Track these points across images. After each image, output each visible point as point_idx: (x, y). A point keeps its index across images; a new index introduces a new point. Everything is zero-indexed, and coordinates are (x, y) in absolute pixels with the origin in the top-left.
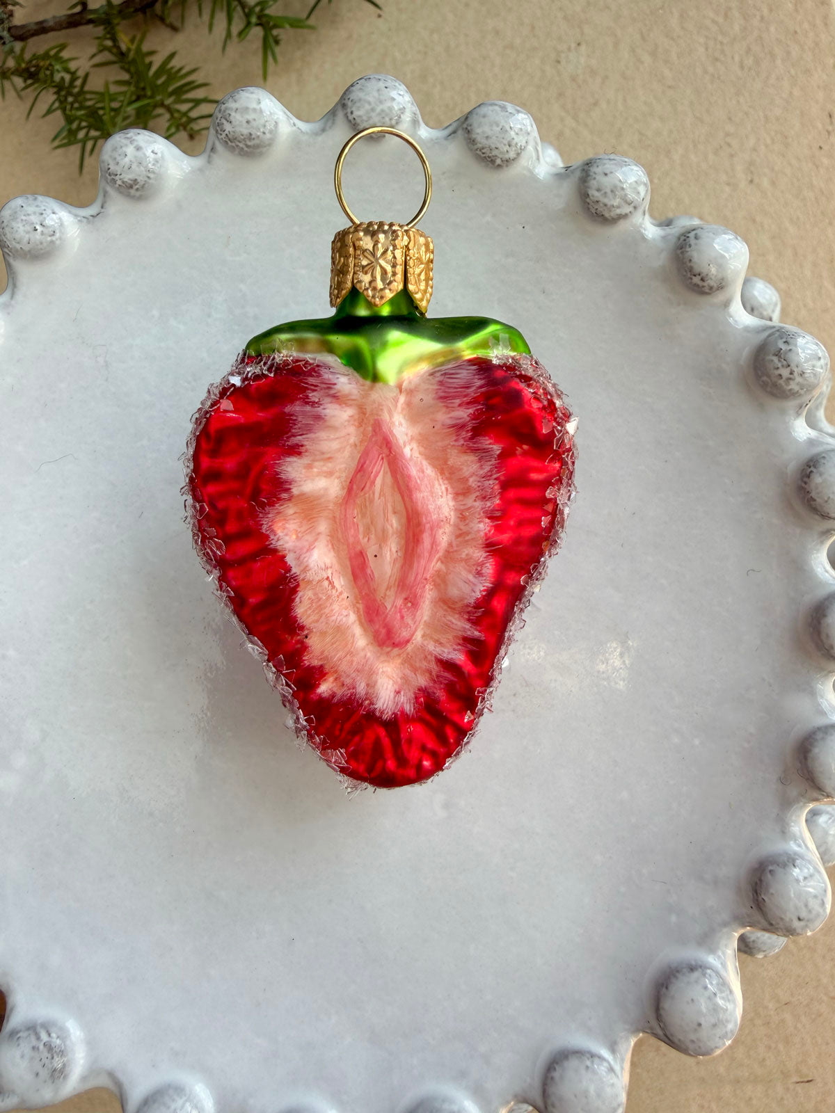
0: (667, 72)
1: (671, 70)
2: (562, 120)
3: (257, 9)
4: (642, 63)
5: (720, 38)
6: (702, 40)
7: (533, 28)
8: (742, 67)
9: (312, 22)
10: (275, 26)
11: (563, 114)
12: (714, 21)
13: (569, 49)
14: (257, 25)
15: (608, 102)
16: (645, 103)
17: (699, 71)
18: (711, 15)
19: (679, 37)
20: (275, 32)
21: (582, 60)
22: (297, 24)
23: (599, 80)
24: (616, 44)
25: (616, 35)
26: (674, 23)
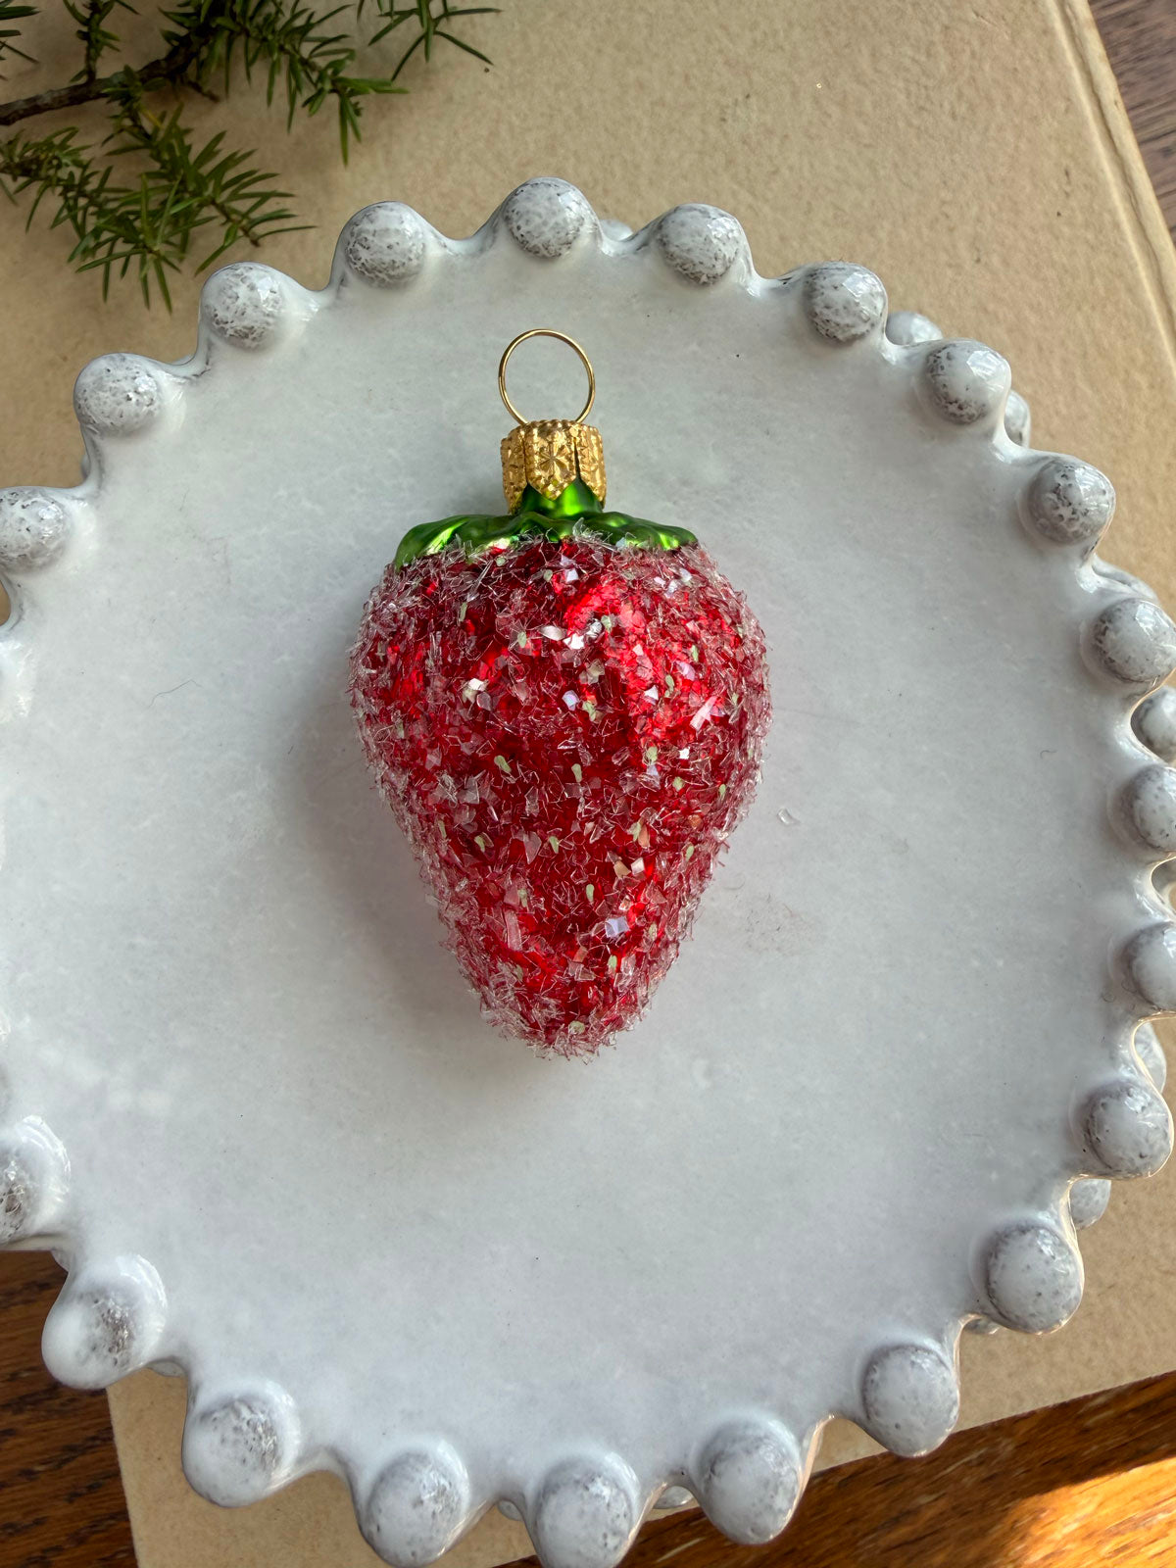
0: (862, 128)
1: (865, 123)
2: (734, 194)
3: (330, 72)
4: (830, 116)
5: (923, 80)
6: (901, 85)
7: (687, 78)
8: (954, 116)
9: (398, 84)
10: (353, 93)
11: (735, 187)
12: (914, 60)
13: (736, 103)
14: (333, 91)
15: (791, 168)
16: (838, 168)
17: (901, 124)
18: (910, 53)
19: (873, 81)
20: (353, 100)
21: (754, 116)
22: (382, 88)
23: (776, 141)
24: (795, 94)
25: (793, 83)
26: (865, 63)
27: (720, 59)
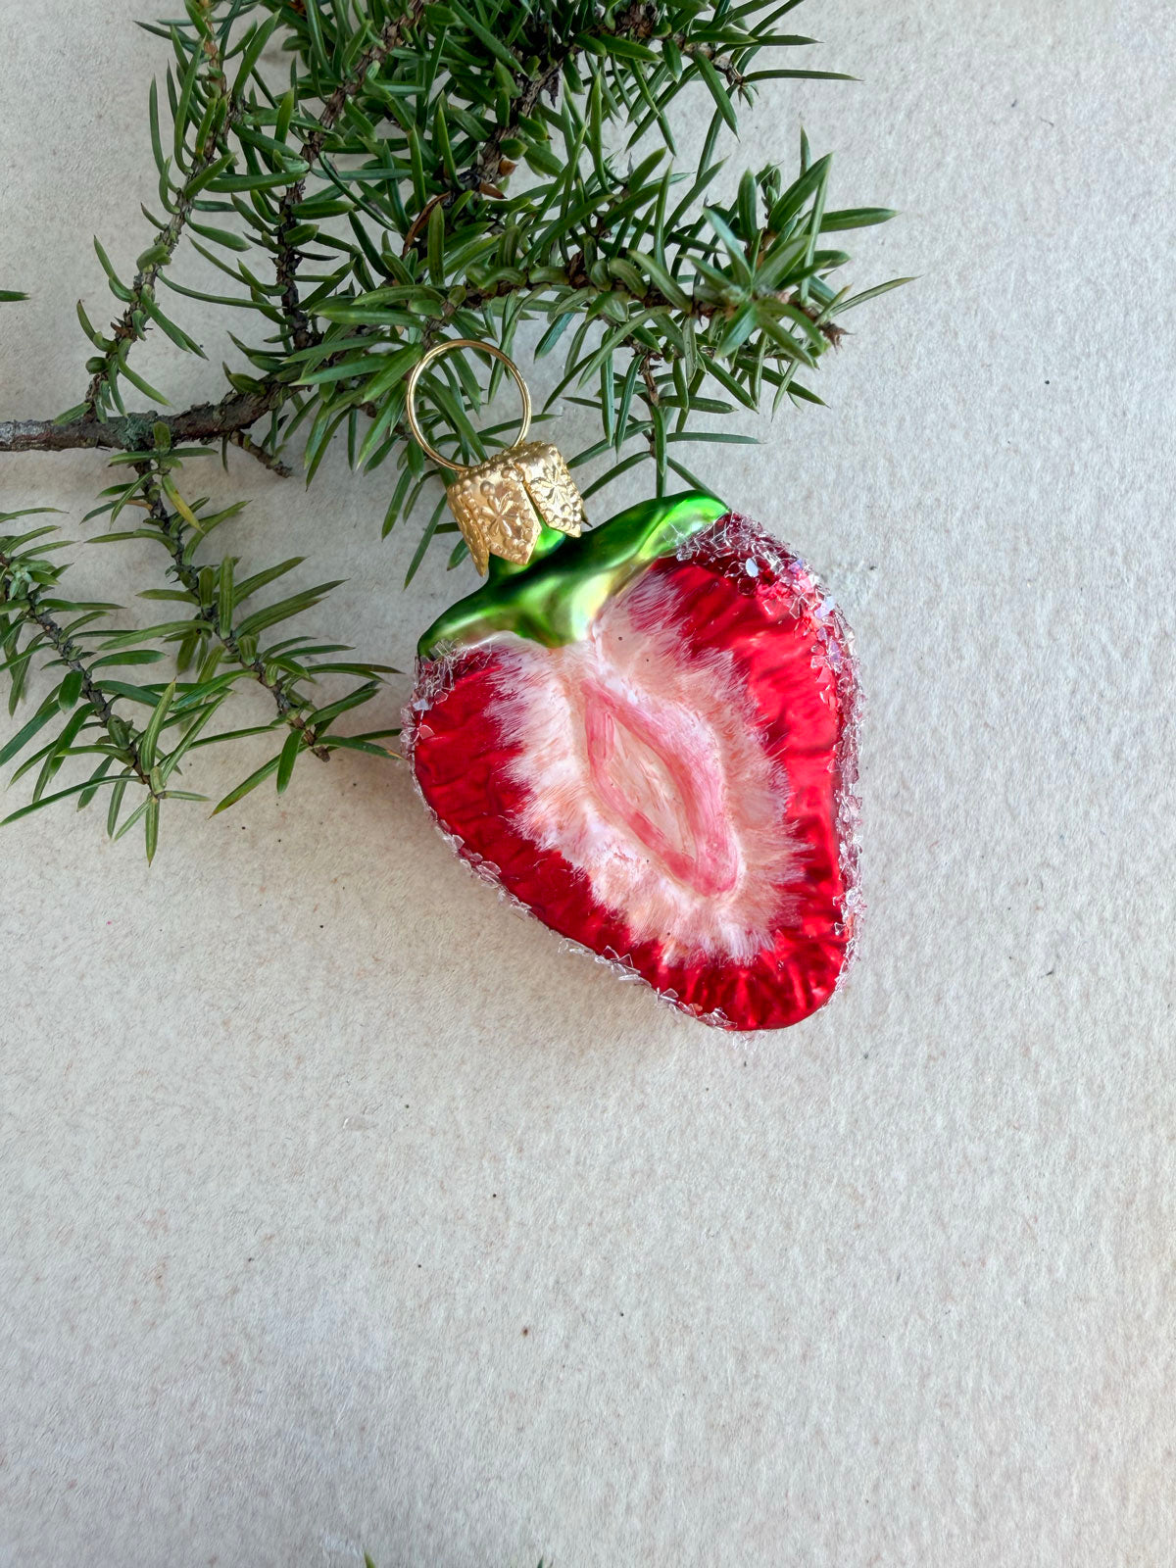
4: (961, 658)
5: (1102, 684)
6: (1072, 672)
7: (809, 496)
8: (1117, 755)
12: (1104, 649)
13: (852, 565)
16: (935, 731)
17: (1046, 724)
18: (1105, 638)
19: (1039, 646)
21: (865, 599)
23: (876, 648)
24: (931, 602)
25: (938, 587)
26: (1042, 615)
27: (864, 498)
